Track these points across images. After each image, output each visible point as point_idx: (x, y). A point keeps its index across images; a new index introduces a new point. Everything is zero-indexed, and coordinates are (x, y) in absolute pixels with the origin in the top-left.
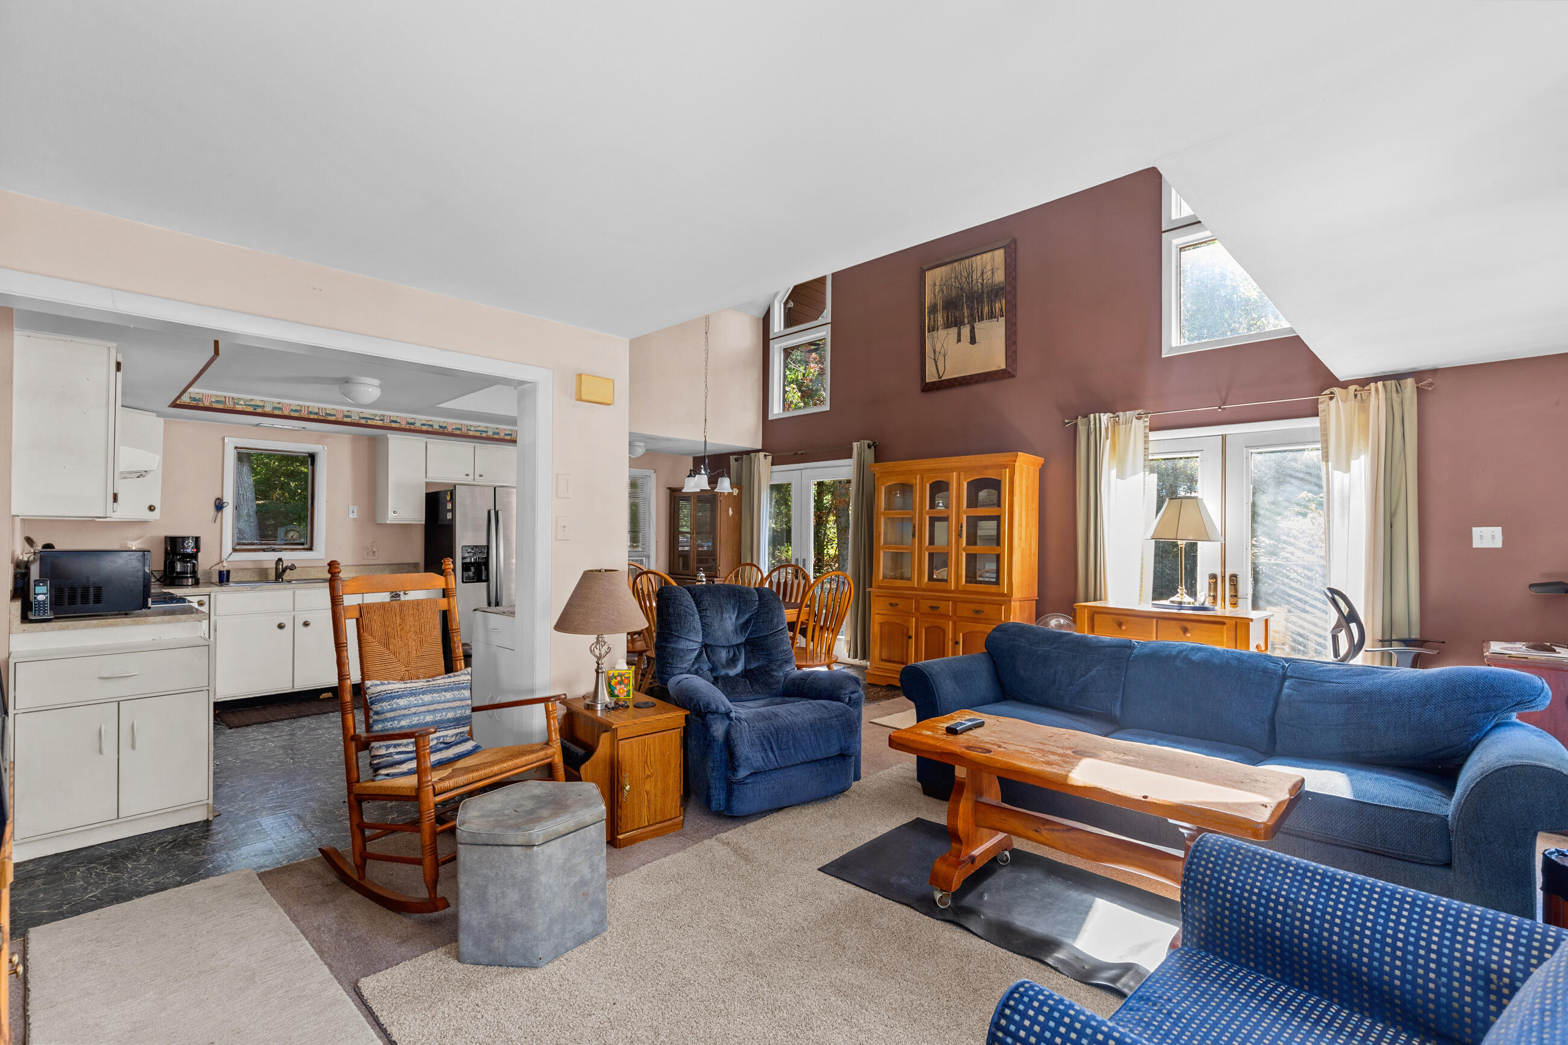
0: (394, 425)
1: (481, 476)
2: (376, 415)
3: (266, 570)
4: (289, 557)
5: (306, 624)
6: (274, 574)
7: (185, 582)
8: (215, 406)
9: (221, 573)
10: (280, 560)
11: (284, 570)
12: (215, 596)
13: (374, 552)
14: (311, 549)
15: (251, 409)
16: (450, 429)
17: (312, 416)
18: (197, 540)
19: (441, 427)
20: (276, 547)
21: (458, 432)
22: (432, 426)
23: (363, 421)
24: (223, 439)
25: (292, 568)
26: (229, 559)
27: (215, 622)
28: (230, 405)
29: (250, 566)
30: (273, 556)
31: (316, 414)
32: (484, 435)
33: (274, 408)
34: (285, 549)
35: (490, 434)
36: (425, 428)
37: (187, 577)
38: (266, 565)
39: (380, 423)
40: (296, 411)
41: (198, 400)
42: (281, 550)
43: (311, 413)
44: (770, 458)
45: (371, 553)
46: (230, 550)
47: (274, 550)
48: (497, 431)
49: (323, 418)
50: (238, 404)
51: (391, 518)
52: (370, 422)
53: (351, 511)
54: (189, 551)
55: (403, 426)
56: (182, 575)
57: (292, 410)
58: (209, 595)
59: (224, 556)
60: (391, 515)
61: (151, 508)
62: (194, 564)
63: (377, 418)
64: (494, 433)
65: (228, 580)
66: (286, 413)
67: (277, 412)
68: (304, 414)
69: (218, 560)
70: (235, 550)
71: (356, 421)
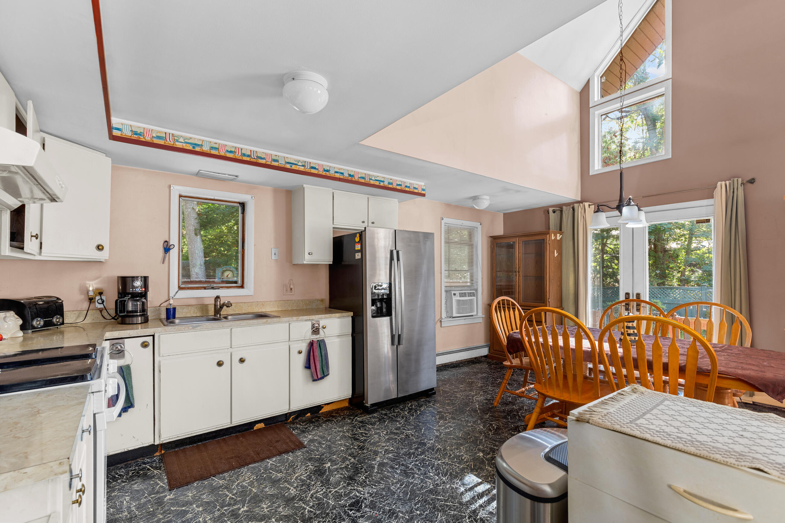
0: (313, 171)
1: (373, 223)
2: (299, 161)
3: (207, 306)
4: (226, 294)
5: (242, 361)
6: (213, 309)
7: (135, 320)
8: (156, 141)
9: (168, 310)
10: (218, 297)
11: (221, 307)
12: (159, 336)
13: (291, 289)
14: (242, 287)
15: (190, 148)
16: (356, 178)
17: (245, 158)
18: (145, 279)
19: (350, 175)
20: (215, 285)
21: (363, 181)
22: (342, 174)
23: (288, 166)
24: (170, 186)
25: (229, 305)
26: (174, 297)
27: (160, 362)
28: (170, 142)
29: (193, 302)
30: (213, 293)
31: (248, 156)
32: (382, 184)
33: (212, 148)
34: (222, 287)
35: (386, 183)
36: (337, 175)
37: (137, 316)
38: (207, 302)
39: (302, 169)
40: (231, 152)
41: (140, 134)
42: (218, 288)
43: (244, 155)
44: (593, 207)
45: (289, 289)
46: (176, 289)
47: (213, 288)
48: (391, 181)
49: (255, 160)
50: (178, 141)
51: (307, 259)
52: (294, 167)
53: (273, 254)
54: (138, 290)
55: (321, 173)
56: (131, 315)
57: (227, 151)
58: (153, 336)
59: (172, 295)
60: (307, 256)
61: (100, 248)
62: (143, 303)
63: (300, 164)
64: (389, 183)
65: (174, 317)
66: (222, 153)
67: (214, 152)
68: (238, 156)
69: (166, 298)
70: (180, 288)
71: (282, 166)
